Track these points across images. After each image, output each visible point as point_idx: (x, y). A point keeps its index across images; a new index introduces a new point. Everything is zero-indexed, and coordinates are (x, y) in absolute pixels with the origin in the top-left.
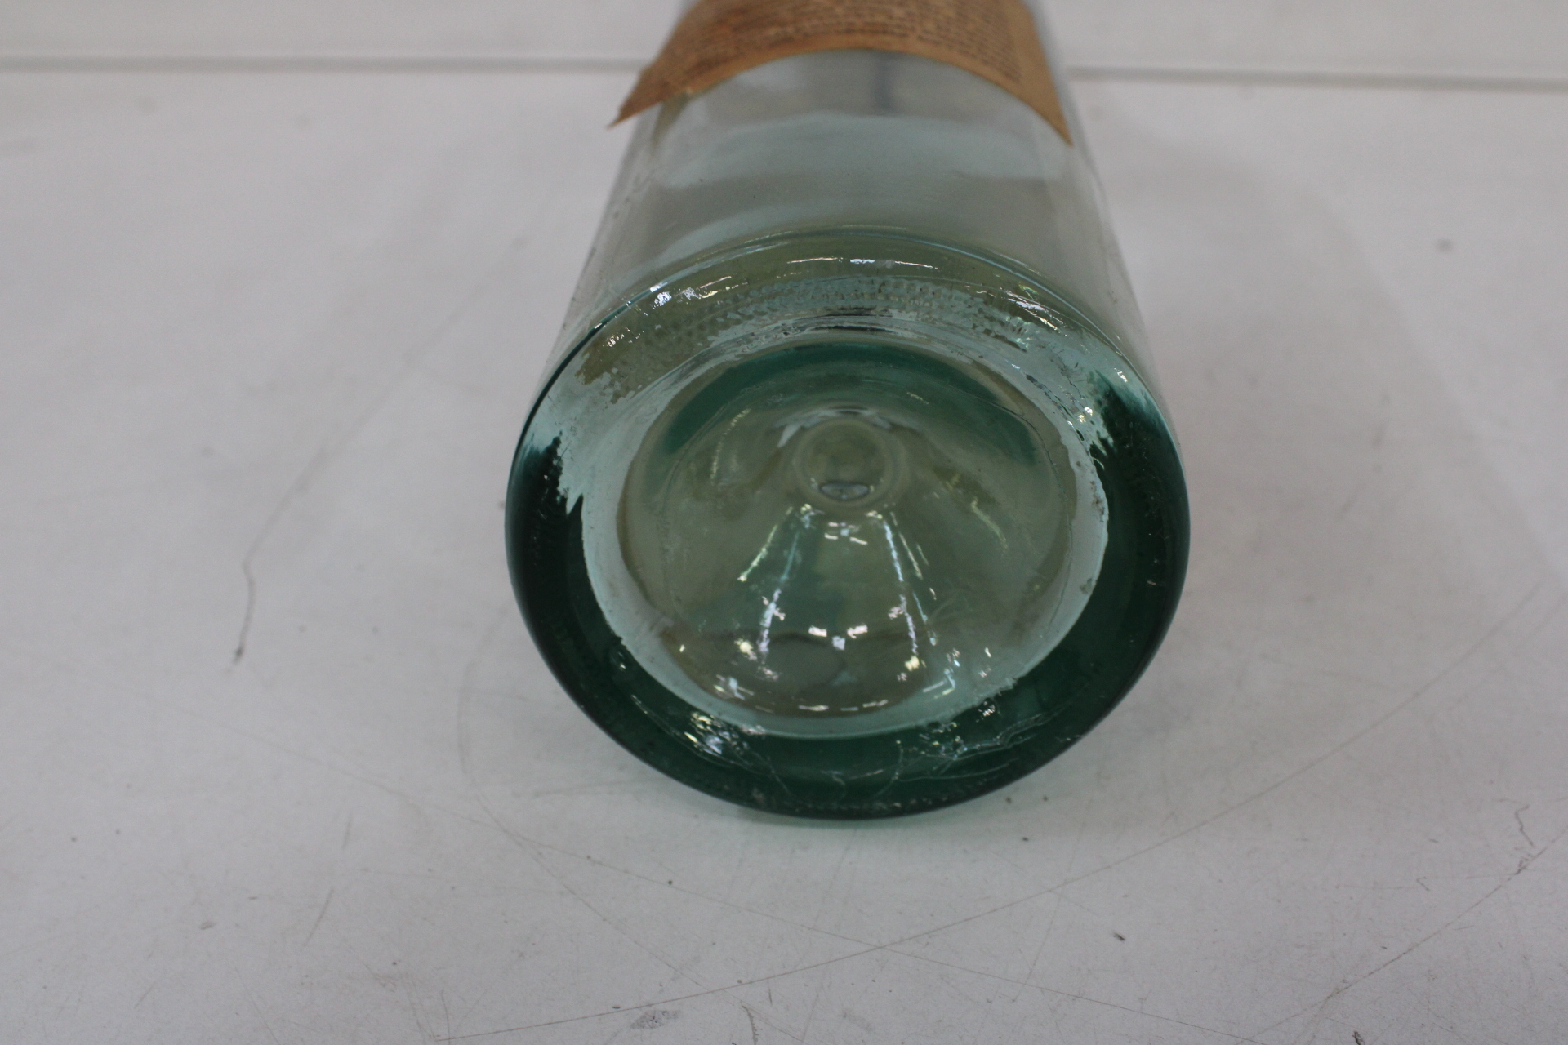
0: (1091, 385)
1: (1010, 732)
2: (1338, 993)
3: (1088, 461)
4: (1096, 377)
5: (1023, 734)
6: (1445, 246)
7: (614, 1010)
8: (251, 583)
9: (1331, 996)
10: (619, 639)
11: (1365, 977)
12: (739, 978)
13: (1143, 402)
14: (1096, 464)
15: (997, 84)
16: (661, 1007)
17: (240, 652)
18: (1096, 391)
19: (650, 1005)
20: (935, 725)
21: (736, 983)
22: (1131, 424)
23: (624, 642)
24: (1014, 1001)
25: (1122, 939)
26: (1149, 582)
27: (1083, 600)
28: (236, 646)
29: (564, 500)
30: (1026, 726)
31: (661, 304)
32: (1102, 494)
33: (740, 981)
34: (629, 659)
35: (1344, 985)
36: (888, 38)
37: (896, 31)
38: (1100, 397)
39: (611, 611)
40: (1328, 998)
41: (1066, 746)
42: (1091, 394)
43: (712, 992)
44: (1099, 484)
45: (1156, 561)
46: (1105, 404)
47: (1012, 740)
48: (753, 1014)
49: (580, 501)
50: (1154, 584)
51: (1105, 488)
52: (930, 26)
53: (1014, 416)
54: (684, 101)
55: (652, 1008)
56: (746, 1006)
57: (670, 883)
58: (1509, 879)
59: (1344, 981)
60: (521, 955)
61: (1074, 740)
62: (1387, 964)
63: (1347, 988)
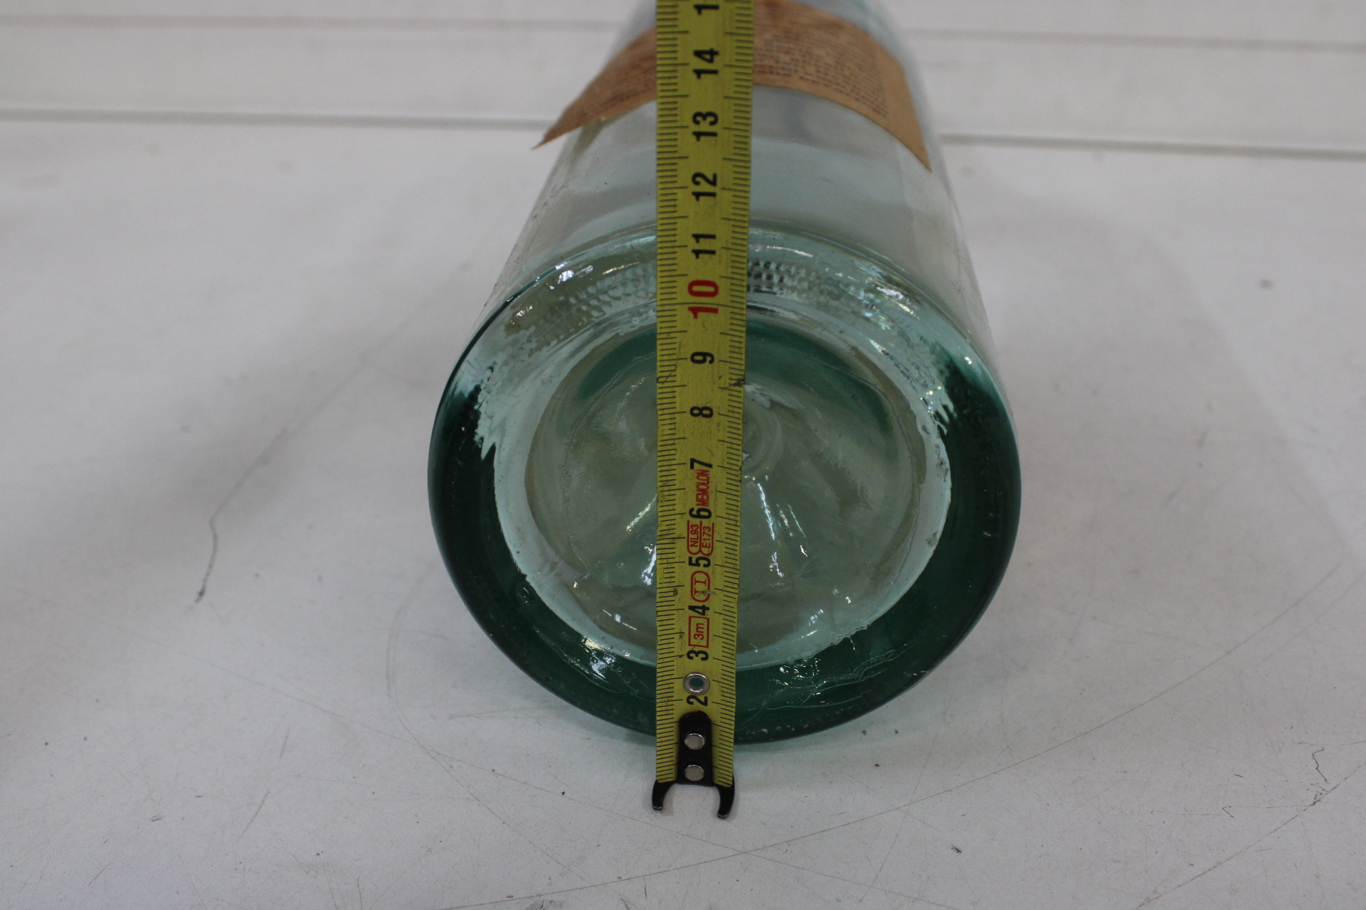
0: (934, 356)
1: (864, 666)
2: (1149, 902)
3: (932, 426)
4: (938, 348)
5: (875, 669)
6: (1266, 284)
7: (508, 899)
8: (215, 537)
9: (1143, 904)
10: (524, 576)
11: (1173, 889)
12: (619, 875)
13: (979, 372)
14: (939, 428)
15: (867, 117)
16: (549, 898)
17: (201, 594)
18: (938, 362)
19: (540, 896)
20: (799, 661)
21: (616, 879)
22: (969, 392)
23: (528, 579)
24: (860, 901)
25: (958, 851)
26: (985, 533)
27: (929, 552)
28: (199, 589)
29: (479, 450)
30: (877, 662)
31: (564, 280)
32: (944, 455)
33: (620, 878)
34: (533, 595)
35: (1155, 896)
36: (774, 77)
37: (781, 72)
38: (942, 367)
39: (518, 552)
40: (1140, 906)
41: (912, 682)
42: (934, 365)
43: (595, 886)
44: (943, 447)
45: (991, 514)
46: (947, 373)
47: (865, 674)
48: (629, 906)
49: (493, 449)
50: (990, 535)
51: (948, 450)
52: (811, 69)
53: (869, 385)
54: (600, 126)
55: (541, 898)
56: (623, 898)
57: (563, 793)
58: (1305, 810)
59: (1155, 892)
60: (429, 850)
61: (920, 677)
62: (1193, 879)
63: (1157, 898)
